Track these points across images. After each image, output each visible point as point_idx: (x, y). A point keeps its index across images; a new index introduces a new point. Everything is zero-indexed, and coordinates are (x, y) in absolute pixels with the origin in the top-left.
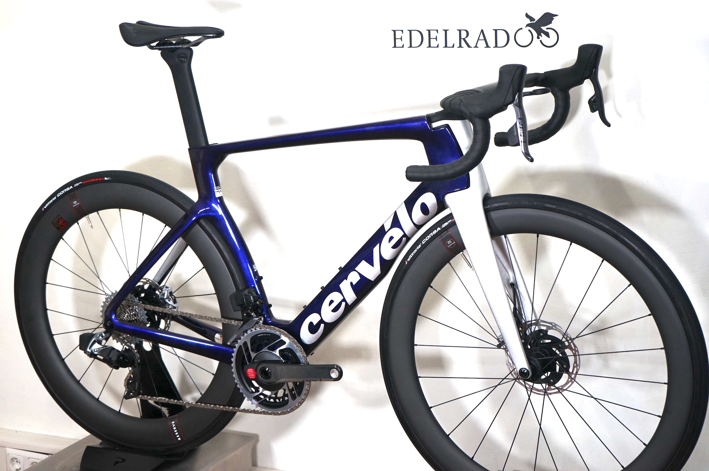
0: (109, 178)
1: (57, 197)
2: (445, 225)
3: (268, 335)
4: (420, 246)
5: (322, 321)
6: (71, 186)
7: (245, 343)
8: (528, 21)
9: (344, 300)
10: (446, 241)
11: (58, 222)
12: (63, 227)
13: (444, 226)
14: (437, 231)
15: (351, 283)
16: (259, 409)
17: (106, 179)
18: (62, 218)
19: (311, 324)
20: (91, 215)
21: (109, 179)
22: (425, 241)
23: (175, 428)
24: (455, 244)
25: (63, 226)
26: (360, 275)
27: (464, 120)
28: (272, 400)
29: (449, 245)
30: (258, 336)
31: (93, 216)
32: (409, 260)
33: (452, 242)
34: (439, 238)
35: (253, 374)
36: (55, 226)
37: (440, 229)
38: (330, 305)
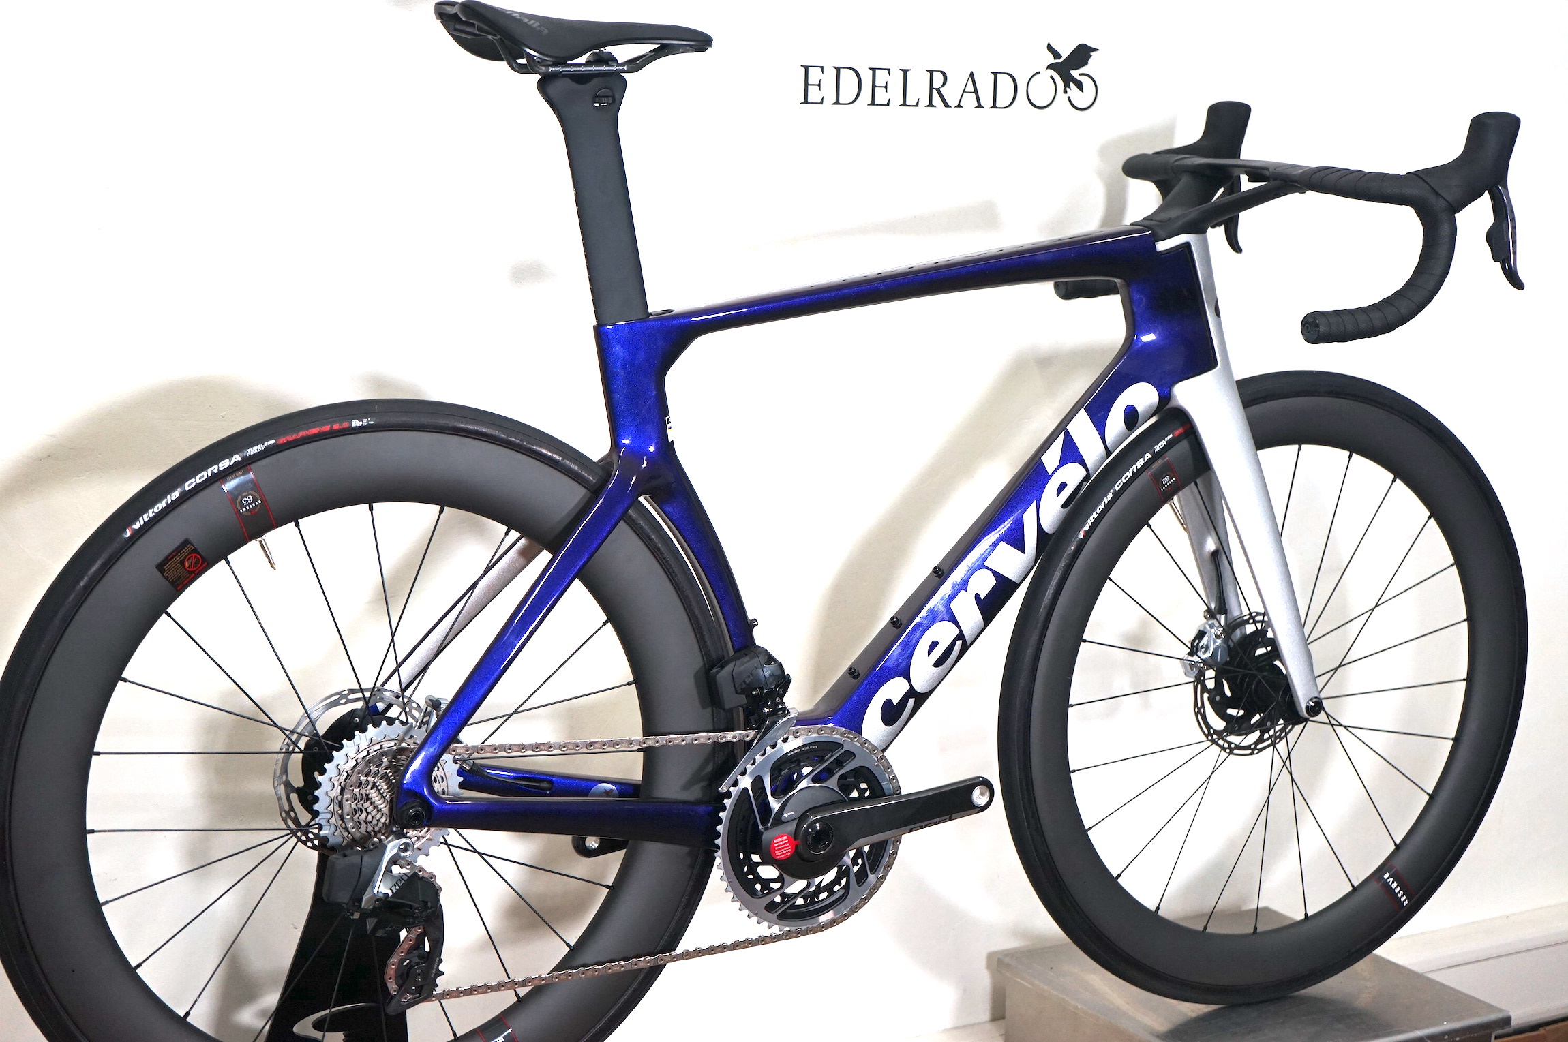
0: (365, 420)
1: (182, 492)
3: (811, 747)
5: (911, 692)
6: (236, 456)
7: (758, 781)
8: (1051, 59)
9: (961, 636)
10: (1160, 479)
11: (182, 563)
12: (193, 575)
15: (977, 596)
16: (776, 930)
17: (356, 423)
18: (196, 551)
19: (888, 703)
20: (271, 537)
21: (365, 424)
24: (1174, 482)
26: (995, 573)
28: (800, 901)
29: (1164, 485)
30: (789, 755)
31: (281, 538)
32: (1087, 527)
33: (1171, 478)
34: (1147, 475)
35: (788, 846)
36: (167, 578)
37: (1150, 456)
38: (930, 652)
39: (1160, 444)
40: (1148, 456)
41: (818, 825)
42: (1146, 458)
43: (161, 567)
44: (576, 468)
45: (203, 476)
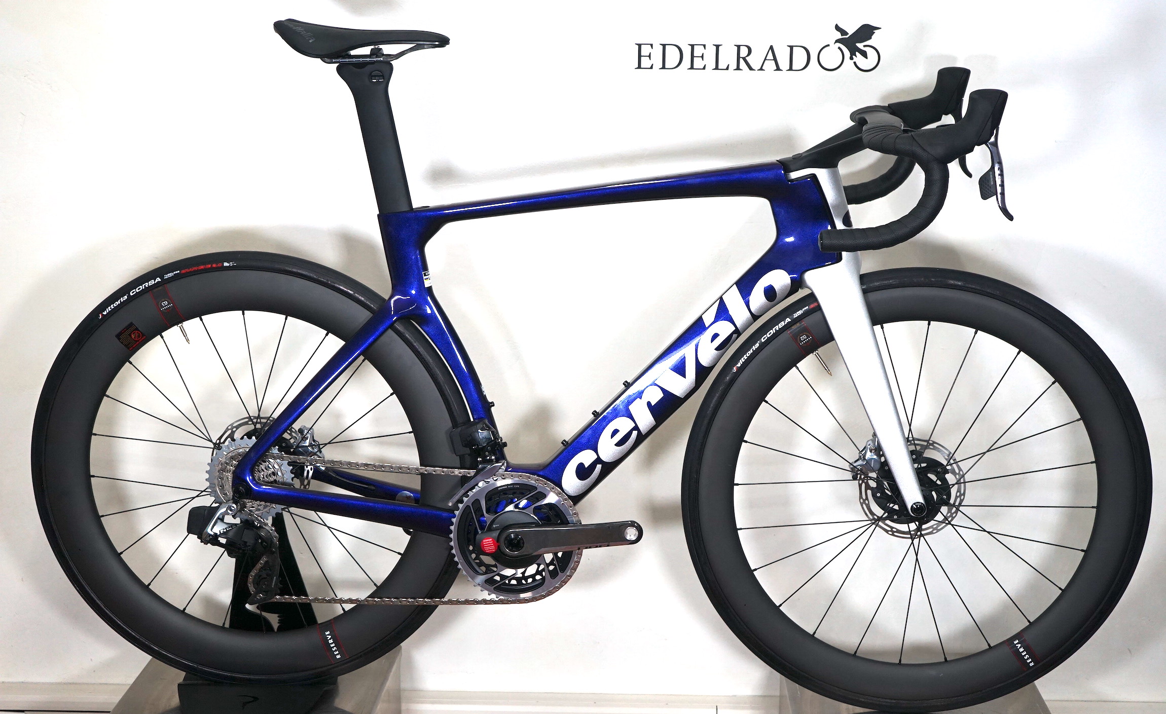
0: (231, 263)
1: (129, 296)
2: (799, 315)
3: (515, 486)
4: (757, 345)
5: (598, 460)
6: (158, 278)
7: (477, 502)
8: (838, 36)
9: (636, 428)
10: (799, 337)
11: (130, 335)
12: (138, 343)
13: (796, 316)
14: (786, 323)
15: (649, 404)
16: (493, 596)
17: (226, 264)
18: (137, 329)
19: (580, 467)
20: (187, 324)
21: (231, 265)
22: (766, 338)
23: (331, 641)
24: (811, 340)
25: (136, 341)
26: (663, 390)
27: (833, 169)
28: (514, 582)
29: (803, 341)
30: (499, 489)
31: (193, 325)
32: (739, 365)
33: (808, 337)
34: (787, 334)
35: (492, 546)
36: (122, 343)
37: (790, 320)
38: (612, 436)
39: (798, 313)
40: (788, 320)
41: (512, 535)
42: (786, 322)
43: (118, 336)
44: (363, 299)
45: (140, 288)
